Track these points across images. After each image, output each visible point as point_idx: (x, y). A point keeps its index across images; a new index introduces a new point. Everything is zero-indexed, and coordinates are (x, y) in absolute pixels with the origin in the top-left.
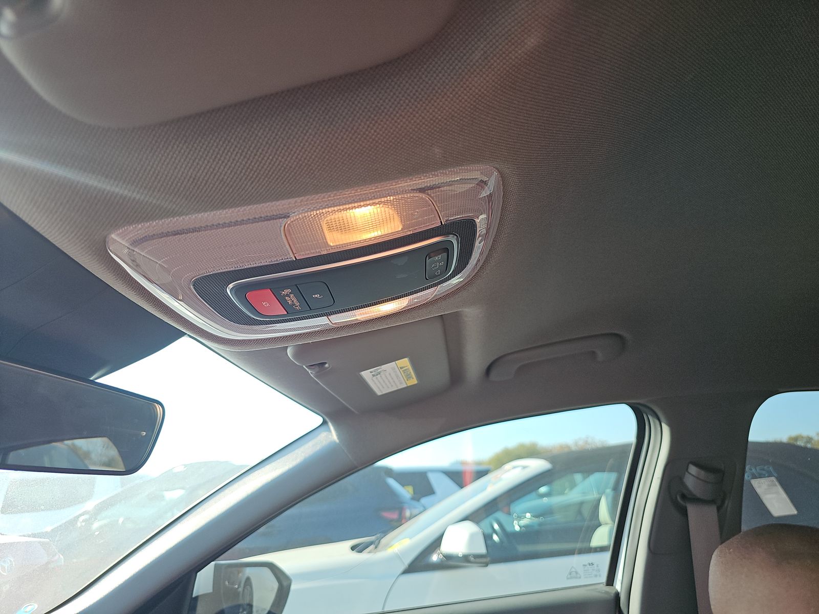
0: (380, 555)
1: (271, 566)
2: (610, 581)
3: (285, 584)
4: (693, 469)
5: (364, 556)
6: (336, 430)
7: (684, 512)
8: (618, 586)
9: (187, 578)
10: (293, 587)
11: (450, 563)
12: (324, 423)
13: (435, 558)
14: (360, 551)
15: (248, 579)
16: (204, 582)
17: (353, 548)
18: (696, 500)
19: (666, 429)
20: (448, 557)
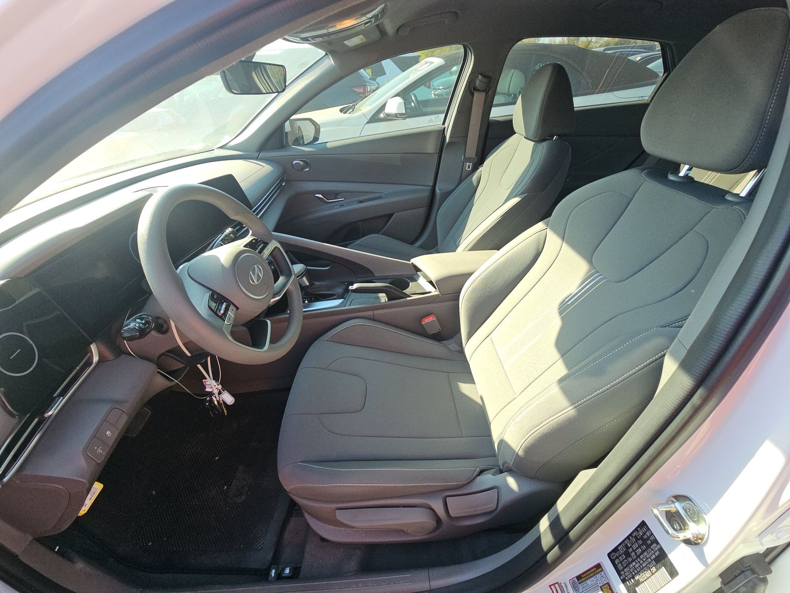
0: (355, 115)
1: (310, 120)
2: (444, 124)
3: (318, 127)
4: (480, 77)
5: (347, 115)
6: (333, 59)
7: (473, 95)
8: (446, 125)
9: (281, 126)
10: (321, 130)
11: (389, 118)
12: (326, 54)
13: (382, 115)
14: (345, 113)
15: (299, 127)
16: (287, 127)
17: (341, 111)
18: (478, 90)
19: (473, 57)
20: (388, 115)
